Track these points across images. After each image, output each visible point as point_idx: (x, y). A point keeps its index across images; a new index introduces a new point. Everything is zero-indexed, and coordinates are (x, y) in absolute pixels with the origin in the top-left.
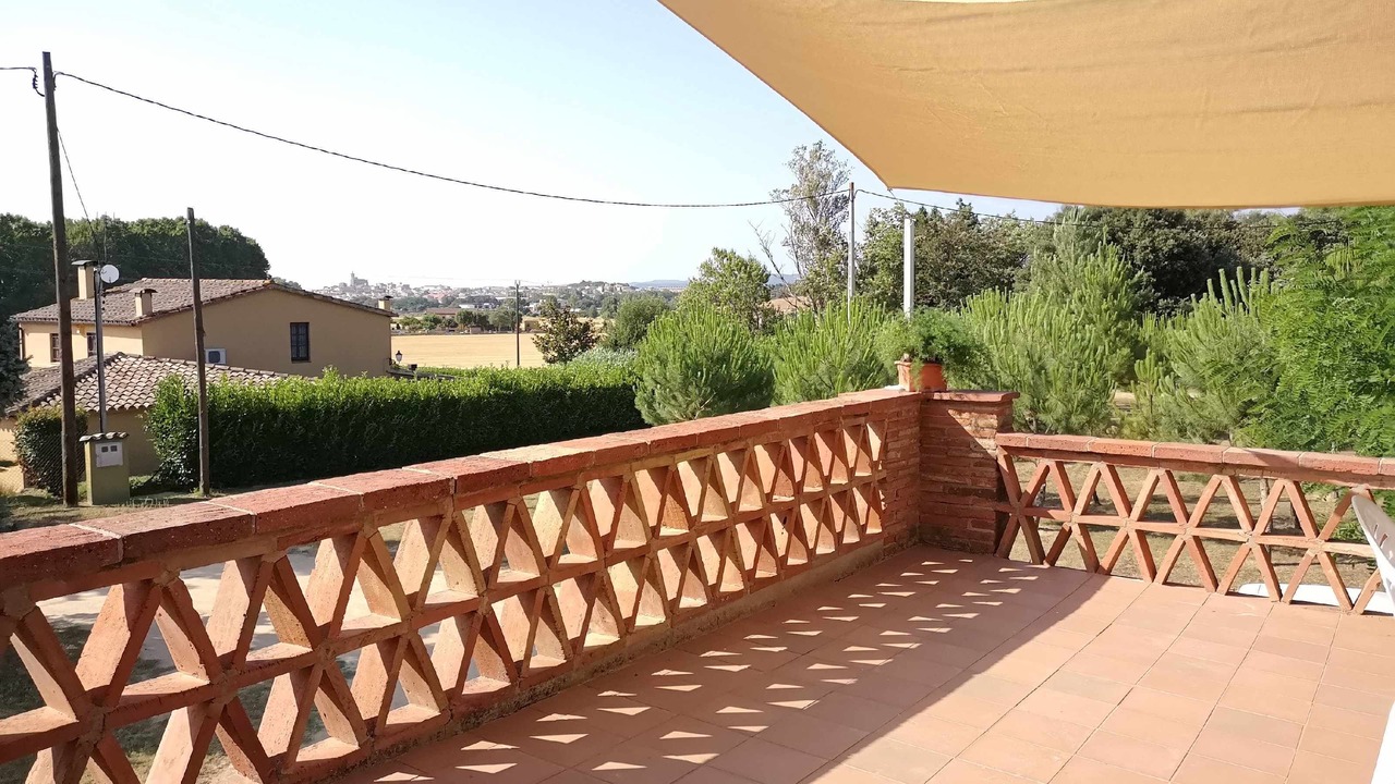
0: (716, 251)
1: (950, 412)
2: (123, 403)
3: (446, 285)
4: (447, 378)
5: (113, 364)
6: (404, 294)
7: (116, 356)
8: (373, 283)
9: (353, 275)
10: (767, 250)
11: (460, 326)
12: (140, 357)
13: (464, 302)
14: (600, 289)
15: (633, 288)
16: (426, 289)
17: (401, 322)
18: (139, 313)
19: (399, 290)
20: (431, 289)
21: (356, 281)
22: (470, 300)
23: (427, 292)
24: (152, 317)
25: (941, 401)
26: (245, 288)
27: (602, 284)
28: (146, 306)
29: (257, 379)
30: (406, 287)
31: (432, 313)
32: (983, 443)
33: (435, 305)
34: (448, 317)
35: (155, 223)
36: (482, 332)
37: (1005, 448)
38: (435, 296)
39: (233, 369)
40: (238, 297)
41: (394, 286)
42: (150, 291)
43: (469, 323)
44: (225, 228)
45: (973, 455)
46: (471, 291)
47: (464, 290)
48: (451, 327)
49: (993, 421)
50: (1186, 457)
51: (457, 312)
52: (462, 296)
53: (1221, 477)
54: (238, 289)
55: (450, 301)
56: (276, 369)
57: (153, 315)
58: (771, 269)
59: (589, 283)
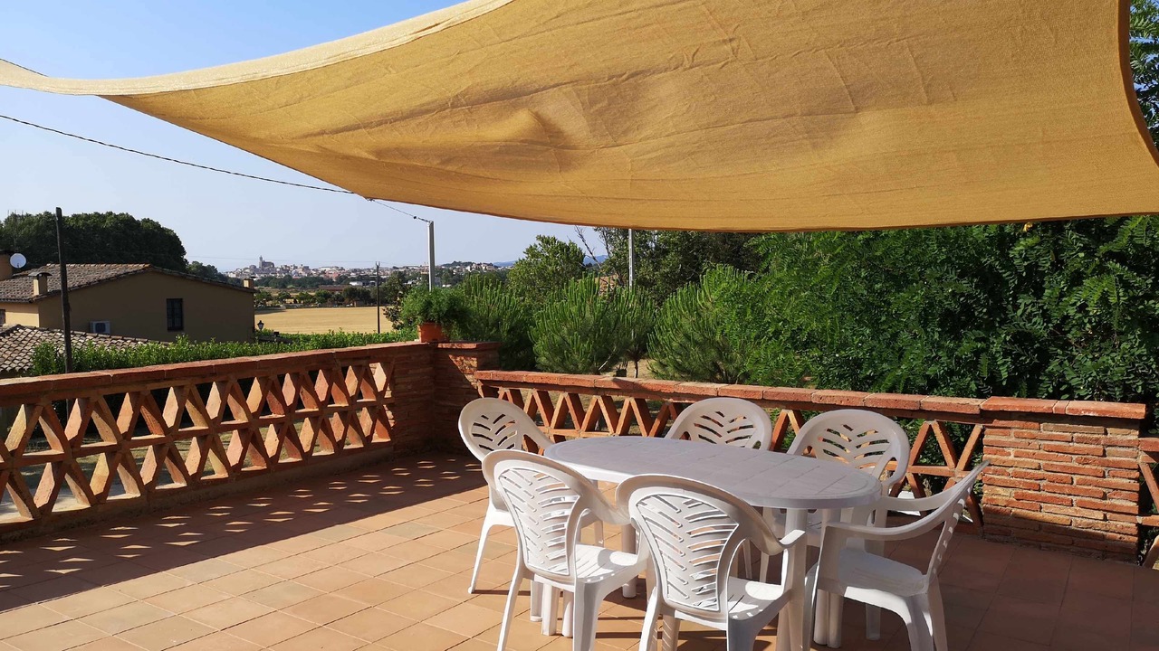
0: (539, 238)
1: (451, 356)
2: (14, 366)
3: (340, 266)
4: (285, 343)
5: (11, 335)
6: (305, 274)
7: (15, 328)
8: (278, 265)
9: (261, 258)
10: (582, 237)
11: (347, 300)
12: (35, 328)
13: (353, 280)
14: (468, 268)
15: (496, 267)
16: (323, 269)
17: (297, 297)
18: (36, 292)
19: (300, 271)
20: (327, 269)
21: (264, 264)
22: (359, 279)
23: (323, 272)
24: (46, 296)
25: (442, 348)
26: (128, 270)
27: (470, 264)
28: (42, 287)
29: (133, 345)
30: (306, 268)
31: (323, 289)
32: (469, 377)
33: (330, 282)
34: (337, 293)
35: (88, 217)
36: (365, 305)
37: (482, 381)
38: (330, 276)
39: (113, 337)
40: (121, 278)
41: (296, 267)
42: (46, 275)
43: (354, 297)
44: (147, 221)
45: (464, 386)
46: (360, 271)
47: (355, 271)
48: (339, 302)
49: (474, 363)
50: (578, 384)
51: (346, 287)
52: (353, 275)
53: (597, 397)
54: (122, 272)
55: (344, 279)
56: (149, 336)
57: (48, 294)
58: (585, 250)
59: (459, 264)
